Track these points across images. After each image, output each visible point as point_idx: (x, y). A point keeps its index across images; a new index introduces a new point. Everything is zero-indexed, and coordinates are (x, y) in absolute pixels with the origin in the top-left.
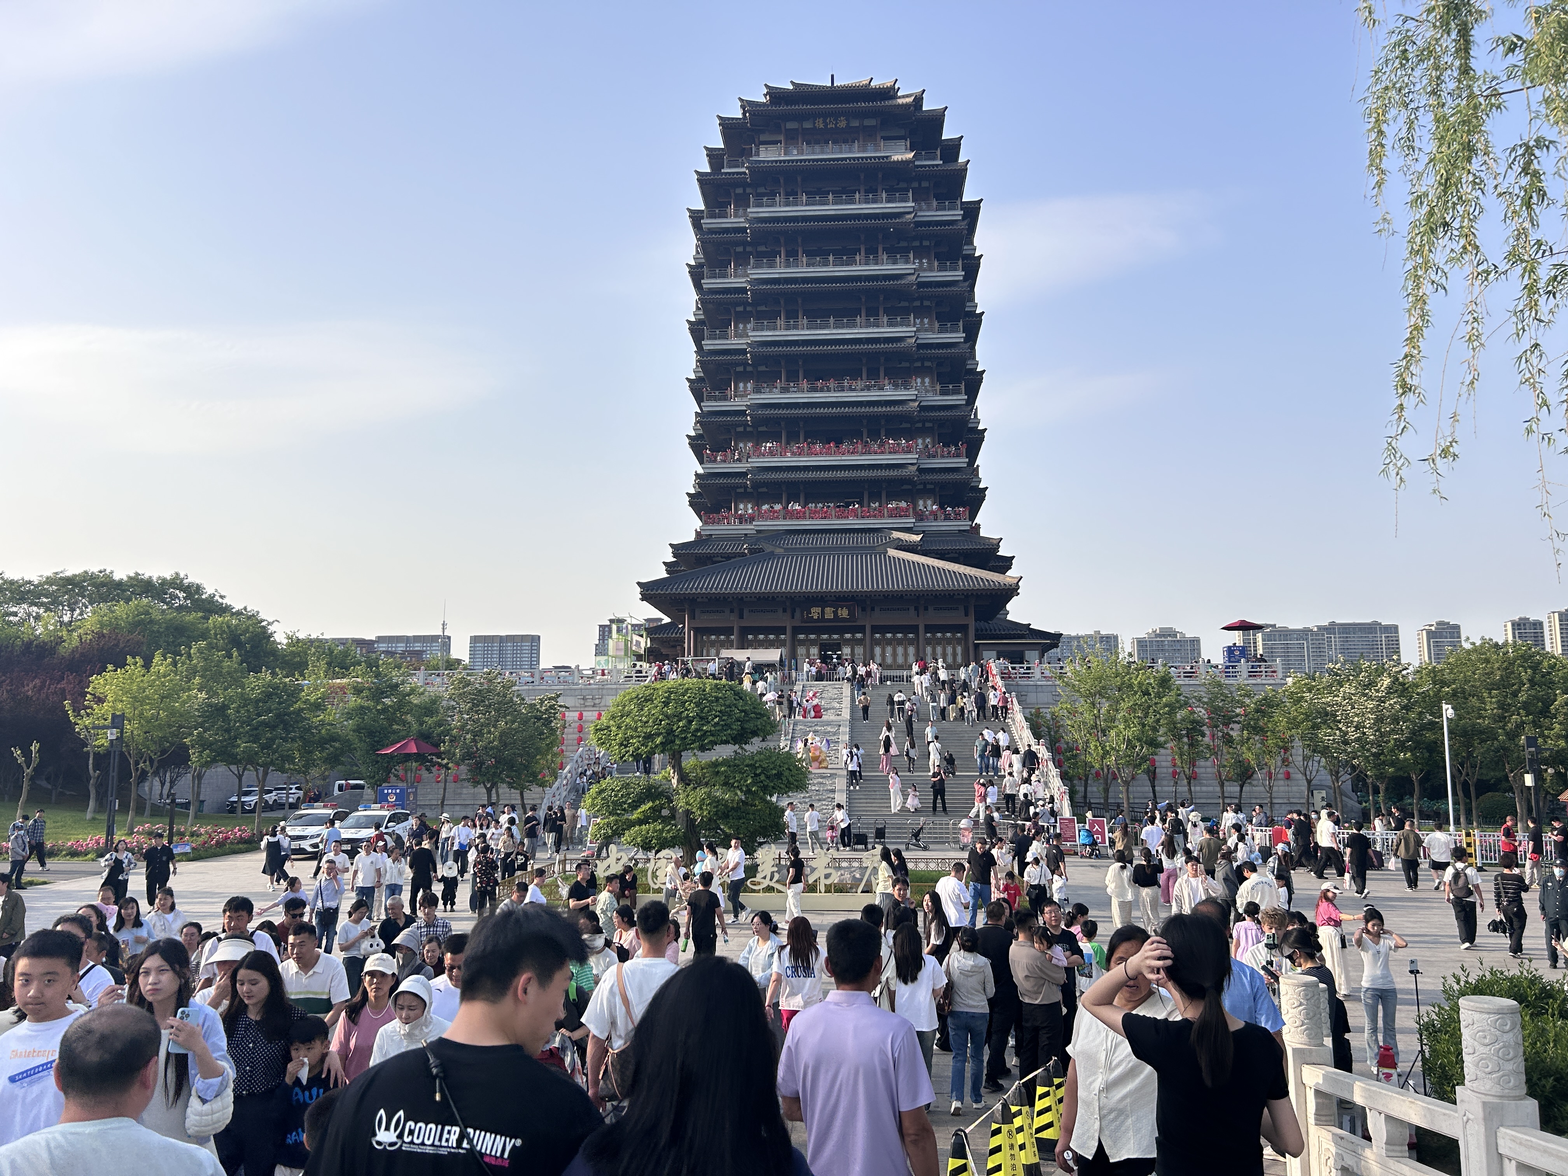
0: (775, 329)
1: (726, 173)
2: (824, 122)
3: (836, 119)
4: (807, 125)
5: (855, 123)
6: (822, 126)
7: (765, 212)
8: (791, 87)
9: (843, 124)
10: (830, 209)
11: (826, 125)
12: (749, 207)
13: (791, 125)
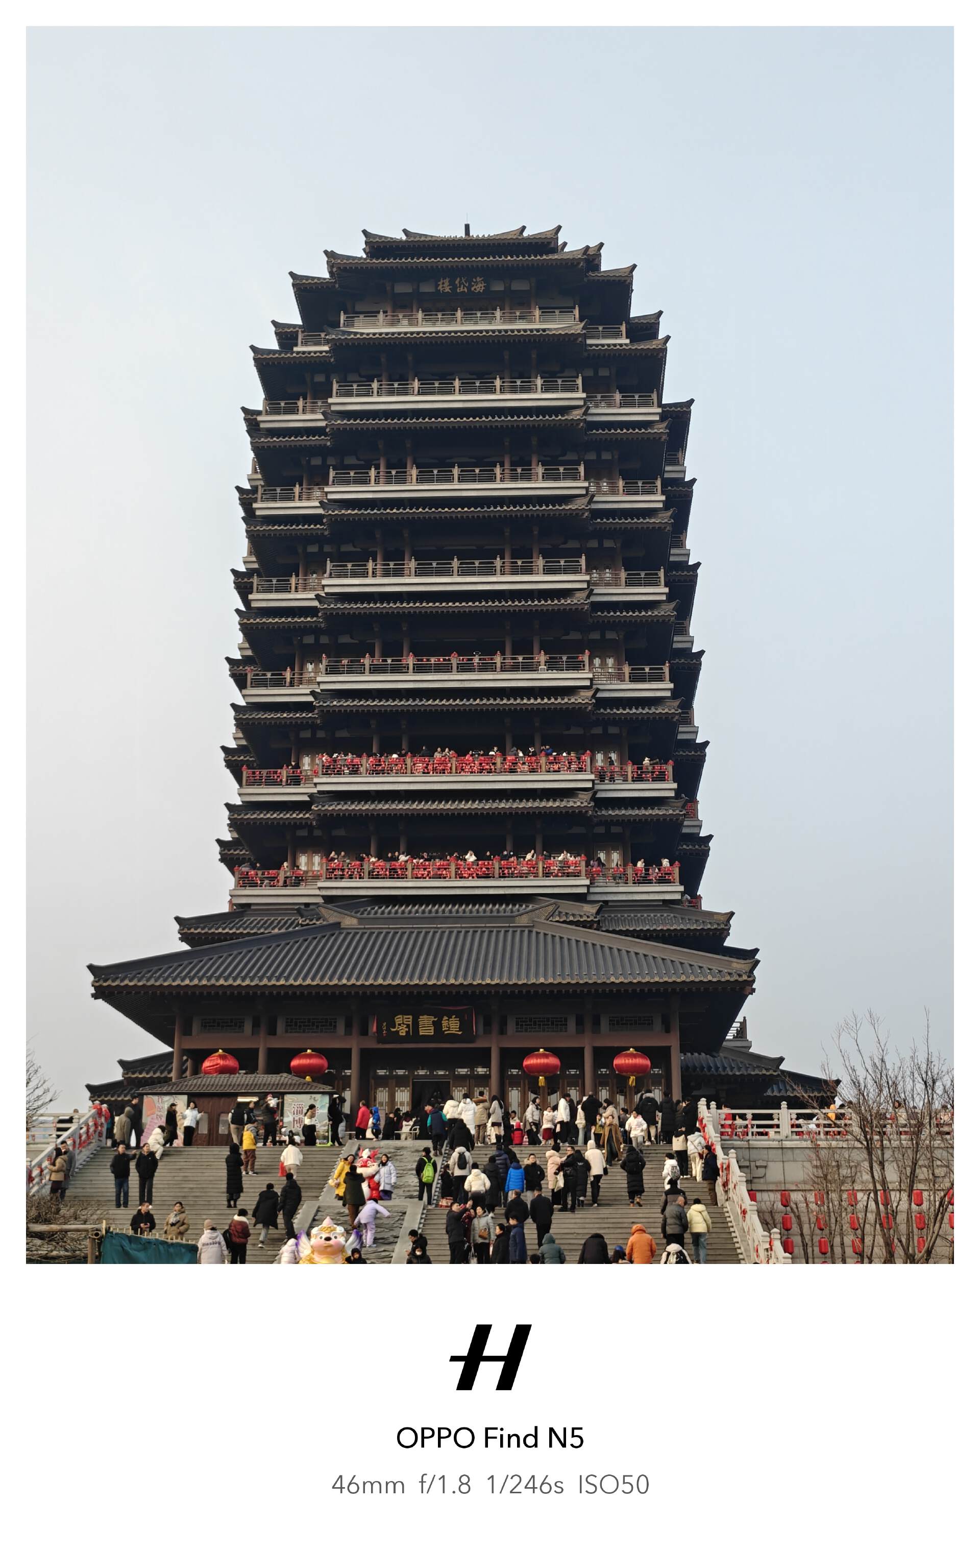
0: (365, 575)
1: (298, 353)
2: (452, 283)
3: (470, 281)
4: (427, 288)
5: (498, 287)
6: (447, 290)
7: (356, 403)
8: (404, 238)
9: (479, 287)
10: (457, 399)
11: (454, 287)
12: (331, 397)
13: (402, 288)
